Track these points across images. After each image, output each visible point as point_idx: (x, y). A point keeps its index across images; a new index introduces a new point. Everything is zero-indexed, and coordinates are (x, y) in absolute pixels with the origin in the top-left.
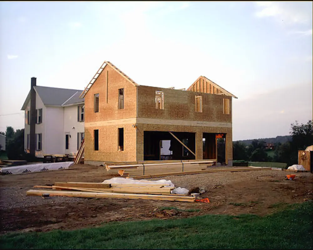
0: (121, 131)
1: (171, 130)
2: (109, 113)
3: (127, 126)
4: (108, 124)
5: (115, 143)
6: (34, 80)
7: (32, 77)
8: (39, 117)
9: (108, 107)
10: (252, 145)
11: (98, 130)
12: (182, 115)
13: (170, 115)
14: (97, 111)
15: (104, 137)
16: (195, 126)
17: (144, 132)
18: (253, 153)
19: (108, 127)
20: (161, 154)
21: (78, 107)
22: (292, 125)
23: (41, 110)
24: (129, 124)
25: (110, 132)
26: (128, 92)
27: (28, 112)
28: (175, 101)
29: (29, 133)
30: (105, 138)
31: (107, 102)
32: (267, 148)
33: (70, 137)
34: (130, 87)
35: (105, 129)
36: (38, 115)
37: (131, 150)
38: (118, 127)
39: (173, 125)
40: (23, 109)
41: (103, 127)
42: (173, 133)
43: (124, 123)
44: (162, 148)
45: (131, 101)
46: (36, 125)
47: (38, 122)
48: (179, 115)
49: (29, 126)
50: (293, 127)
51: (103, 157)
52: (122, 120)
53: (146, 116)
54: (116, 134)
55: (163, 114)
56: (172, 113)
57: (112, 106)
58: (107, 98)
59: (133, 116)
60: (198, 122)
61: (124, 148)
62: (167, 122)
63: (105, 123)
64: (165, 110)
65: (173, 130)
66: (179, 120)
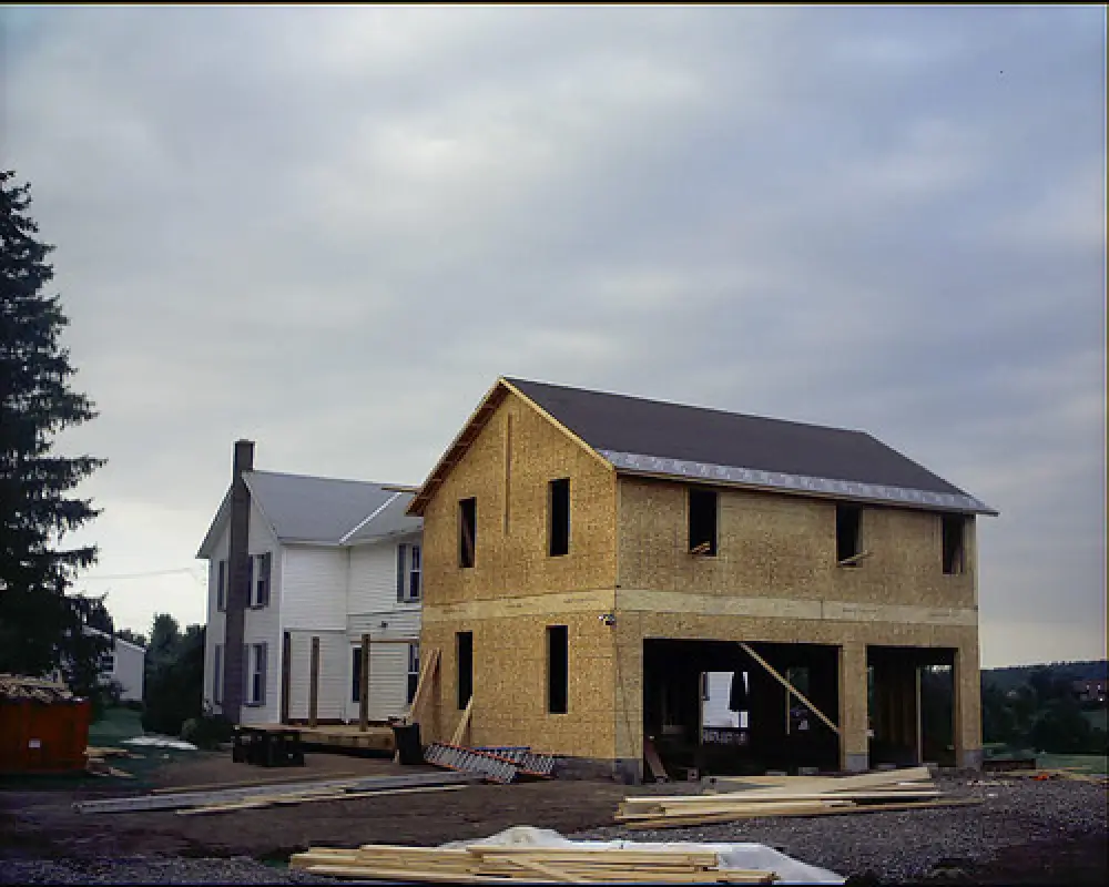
0: (558, 637)
1: (748, 634)
2: (511, 573)
3: (581, 619)
4: (507, 615)
5: (532, 685)
6: (244, 451)
7: (237, 439)
8: (260, 584)
9: (508, 547)
10: (1028, 687)
11: (471, 633)
12: (787, 580)
13: (742, 577)
14: (466, 560)
15: (492, 661)
16: (839, 621)
17: (648, 643)
18: (1035, 718)
19: (508, 622)
20: (705, 724)
21: (402, 548)
23: (266, 559)
24: (586, 612)
25: (516, 643)
26: (585, 494)
27: (222, 564)
29: (222, 641)
30: (497, 662)
31: (507, 532)
32: (1084, 698)
34: (592, 474)
35: (497, 631)
36: (256, 577)
37: (597, 711)
38: (545, 623)
39: (755, 618)
40: (202, 554)
41: (490, 625)
42: (756, 646)
43: (567, 608)
44: (707, 699)
45: (593, 524)
46: (248, 612)
47: (254, 602)
48: (775, 580)
49: (224, 616)
51: (487, 734)
52: (563, 597)
53: (653, 582)
54: (540, 651)
55: (716, 574)
56: (749, 573)
57: (523, 546)
58: (507, 516)
59: (602, 583)
60: (847, 606)
61: (570, 704)
62: (731, 603)
63: (499, 609)
64: (724, 558)
65: (753, 638)
66: (774, 596)
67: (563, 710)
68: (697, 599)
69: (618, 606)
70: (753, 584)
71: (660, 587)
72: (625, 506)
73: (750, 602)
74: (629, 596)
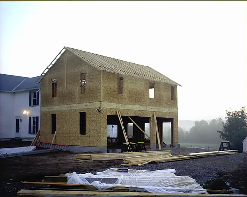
0: (83, 115)
2: (68, 98)
4: (67, 109)
5: (75, 127)
9: (67, 91)
11: (56, 114)
12: (139, 101)
13: (129, 100)
14: (54, 95)
15: (62, 122)
16: (150, 111)
17: (108, 116)
19: (67, 111)
21: (30, 93)
22: (226, 111)
24: (92, 108)
25: (70, 116)
26: (91, 77)
28: (133, 87)
30: (64, 122)
33: (21, 121)
34: (93, 72)
35: (64, 114)
37: (94, 134)
38: (79, 111)
39: (132, 110)
41: (62, 112)
42: (132, 117)
43: (86, 107)
45: (94, 85)
48: (137, 101)
50: (227, 112)
52: (85, 104)
53: (109, 101)
54: (78, 119)
55: (123, 99)
56: (131, 99)
57: (72, 91)
58: (67, 83)
59: (96, 101)
60: (152, 107)
61: (87, 132)
62: (127, 106)
63: (64, 108)
64: (125, 95)
65: (132, 115)
66: (136, 105)
67: (84, 134)
68: (119, 105)
69: (101, 107)
70: (131, 102)
71: (111, 102)
72: (103, 81)
73: (131, 106)
74: (104, 104)
